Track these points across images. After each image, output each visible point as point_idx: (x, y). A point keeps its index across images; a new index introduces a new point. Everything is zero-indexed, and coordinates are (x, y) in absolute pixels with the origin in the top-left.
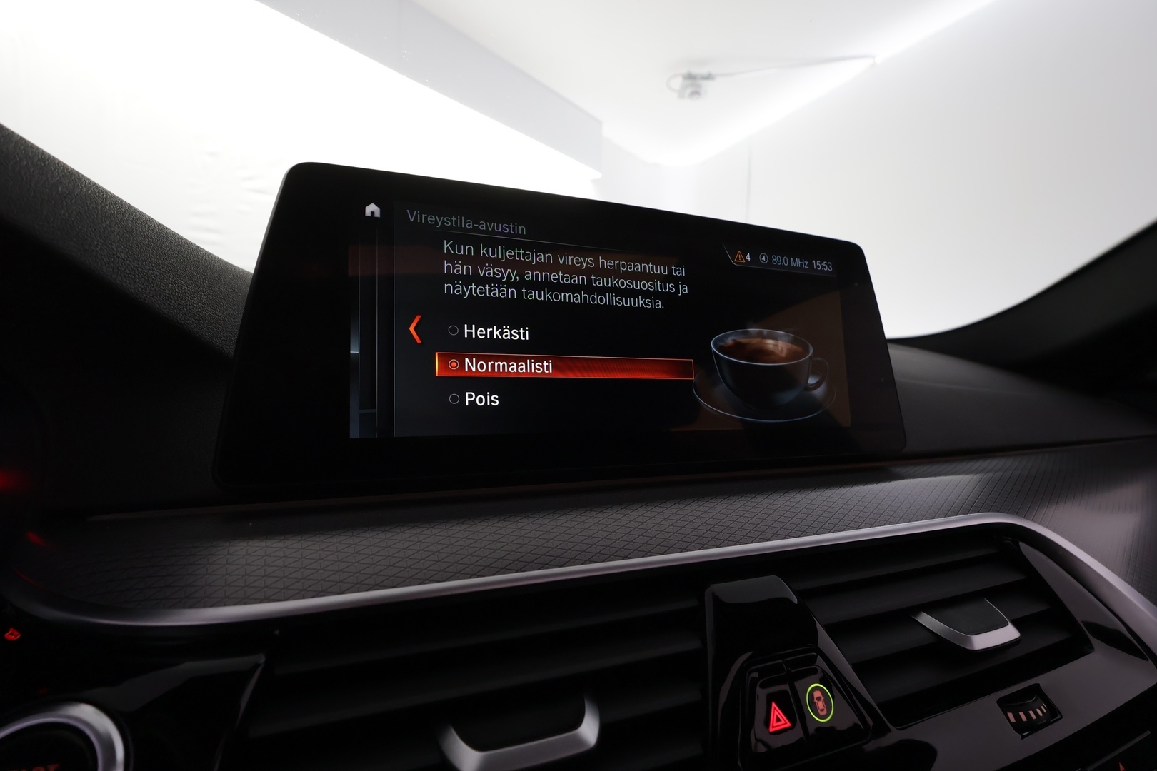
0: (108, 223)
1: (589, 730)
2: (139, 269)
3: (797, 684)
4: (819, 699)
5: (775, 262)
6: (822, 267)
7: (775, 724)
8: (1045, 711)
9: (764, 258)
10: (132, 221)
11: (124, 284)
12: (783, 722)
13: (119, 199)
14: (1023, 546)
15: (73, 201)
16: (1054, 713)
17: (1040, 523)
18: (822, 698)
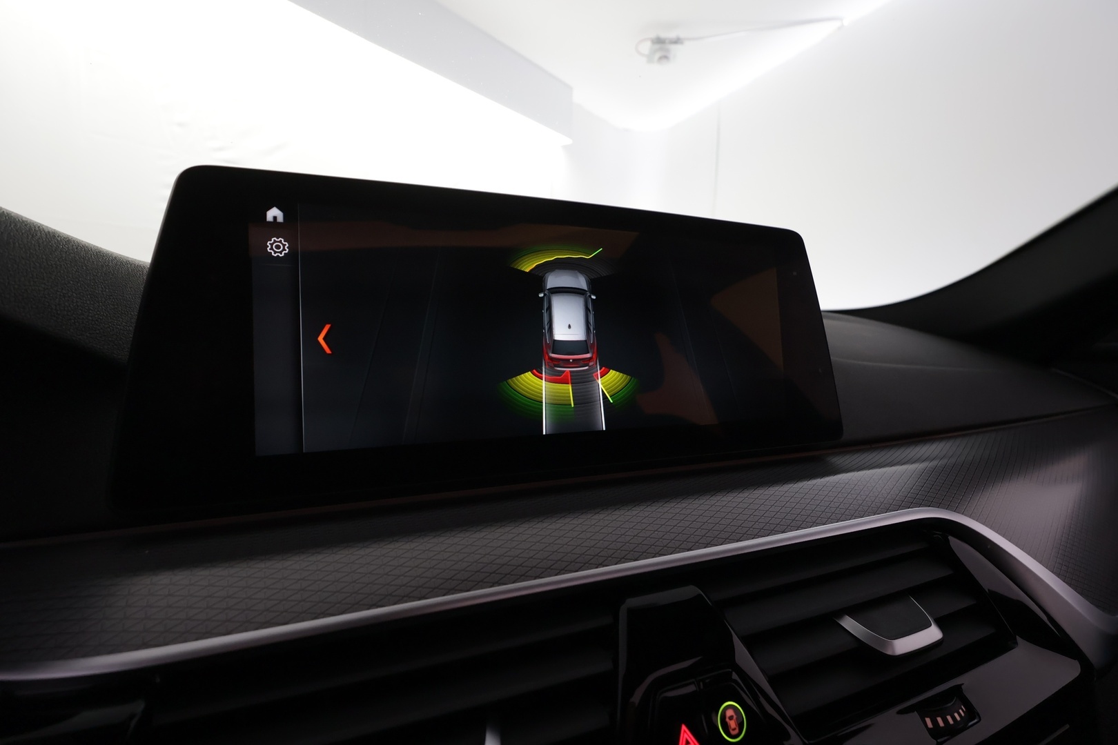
2: (16, 287)
4: (731, 718)
8: (963, 714)
16: (972, 713)
17: (970, 516)
18: (735, 716)
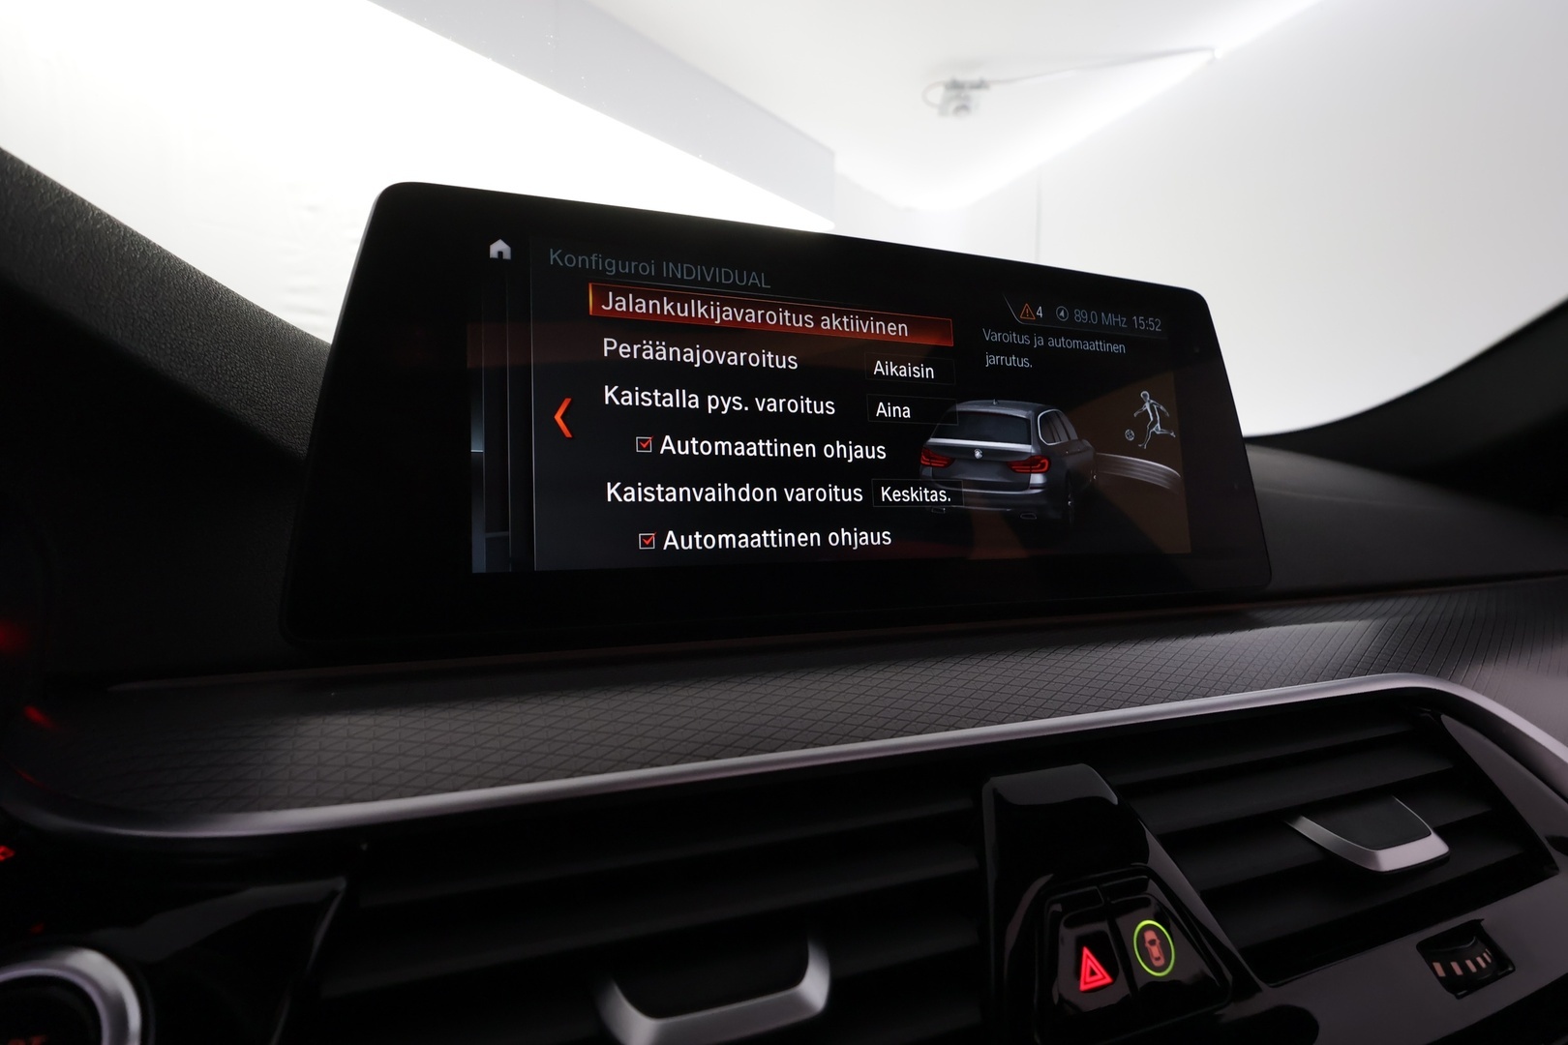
0: (125, 270)
1: (815, 988)
2: (173, 336)
3: (1121, 922)
4: (1152, 942)
5: (1078, 318)
6: (1147, 325)
7: (1088, 979)
8: (1489, 960)
9: (1062, 314)
10: (163, 269)
11: (149, 355)
12: (1100, 976)
13: (145, 239)
14: (1446, 720)
15: (73, 237)
16: (1502, 964)
17: (1475, 688)
18: (1158, 942)
